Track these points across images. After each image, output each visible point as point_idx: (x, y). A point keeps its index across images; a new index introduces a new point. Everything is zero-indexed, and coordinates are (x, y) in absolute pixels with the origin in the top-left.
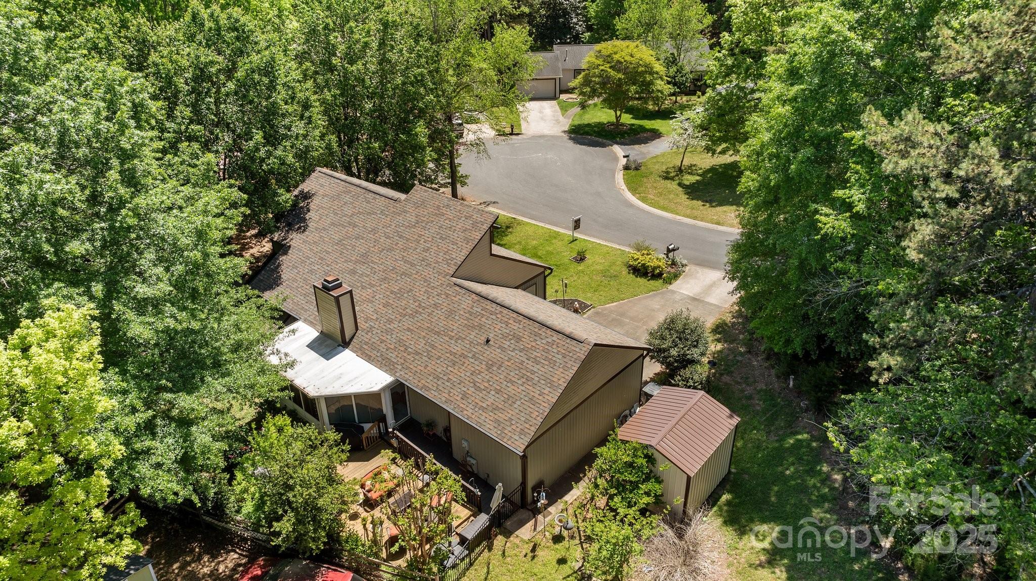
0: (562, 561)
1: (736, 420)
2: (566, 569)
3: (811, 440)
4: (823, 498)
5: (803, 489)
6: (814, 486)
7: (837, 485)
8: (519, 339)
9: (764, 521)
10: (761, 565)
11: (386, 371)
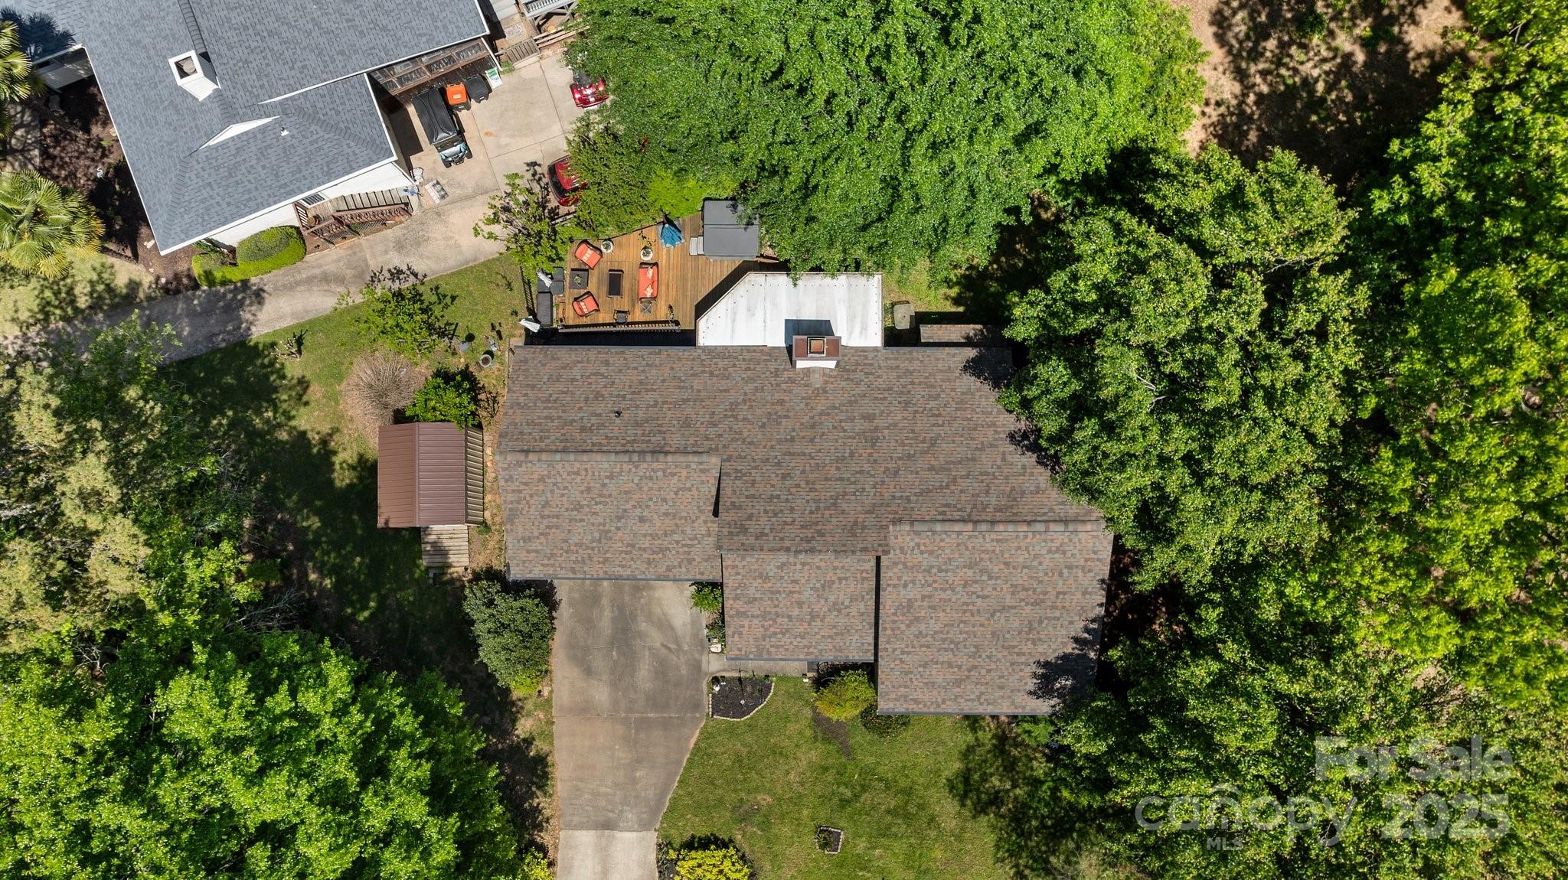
0: (470, 338)
1: (381, 523)
2: (462, 333)
3: (353, 614)
4: (316, 543)
5: (337, 546)
6: (328, 554)
7: (311, 564)
8: (583, 429)
9: (351, 486)
10: (331, 435)
11: (716, 347)
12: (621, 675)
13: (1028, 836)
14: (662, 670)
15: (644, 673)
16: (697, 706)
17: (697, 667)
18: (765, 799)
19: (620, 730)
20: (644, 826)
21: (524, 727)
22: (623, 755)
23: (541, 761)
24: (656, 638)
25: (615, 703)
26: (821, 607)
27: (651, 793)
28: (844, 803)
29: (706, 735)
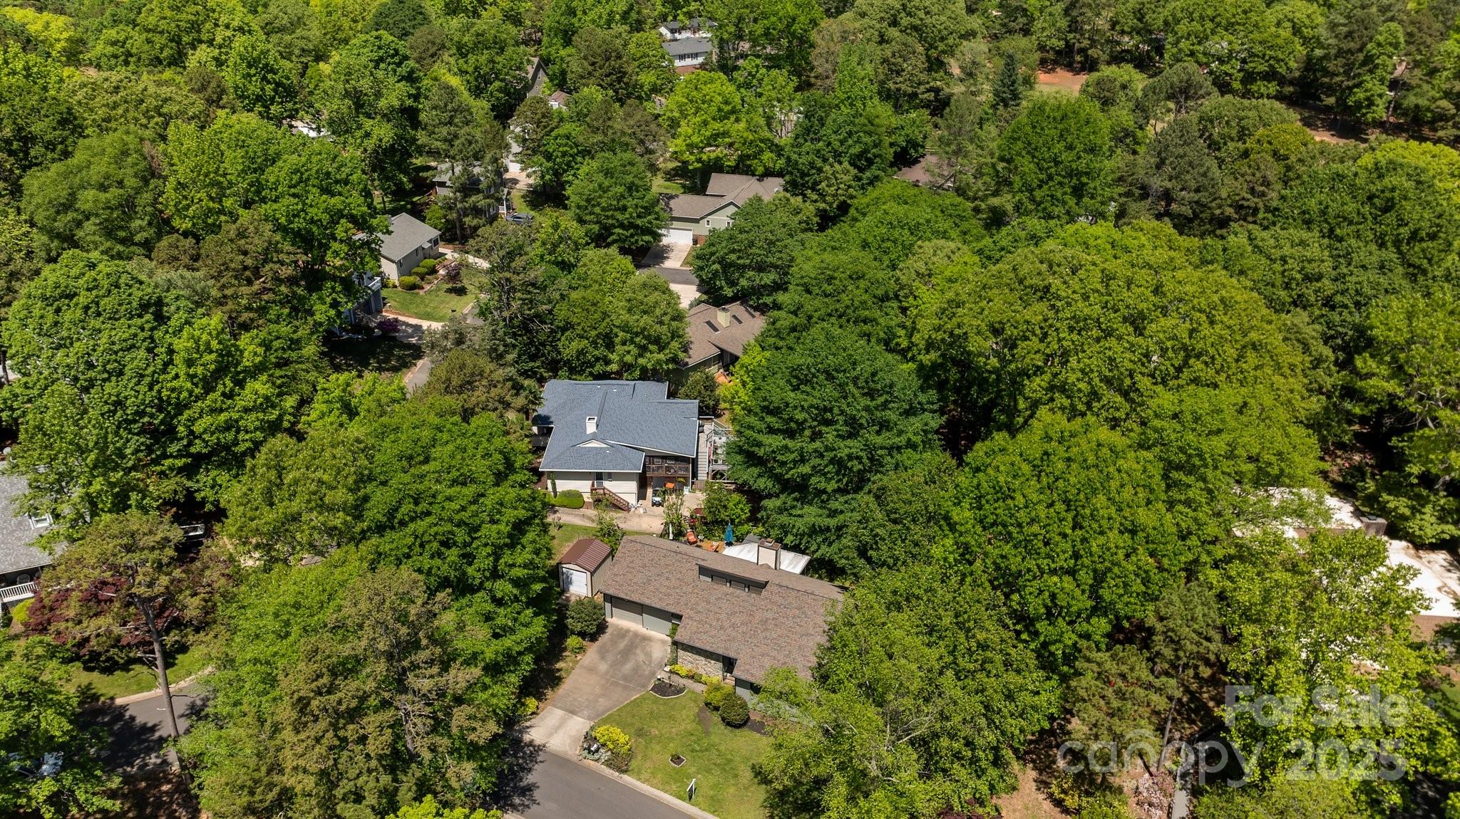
12: (616, 665)
13: (785, 803)
14: (636, 670)
15: (628, 667)
16: (644, 686)
17: (654, 674)
18: (655, 732)
19: (603, 682)
20: (589, 718)
21: (560, 665)
22: (598, 690)
23: (560, 679)
24: (641, 657)
25: (607, 673)
26: (727, 624)
27: (601, 709)
28: (693, 751)
29: (643, 698)
